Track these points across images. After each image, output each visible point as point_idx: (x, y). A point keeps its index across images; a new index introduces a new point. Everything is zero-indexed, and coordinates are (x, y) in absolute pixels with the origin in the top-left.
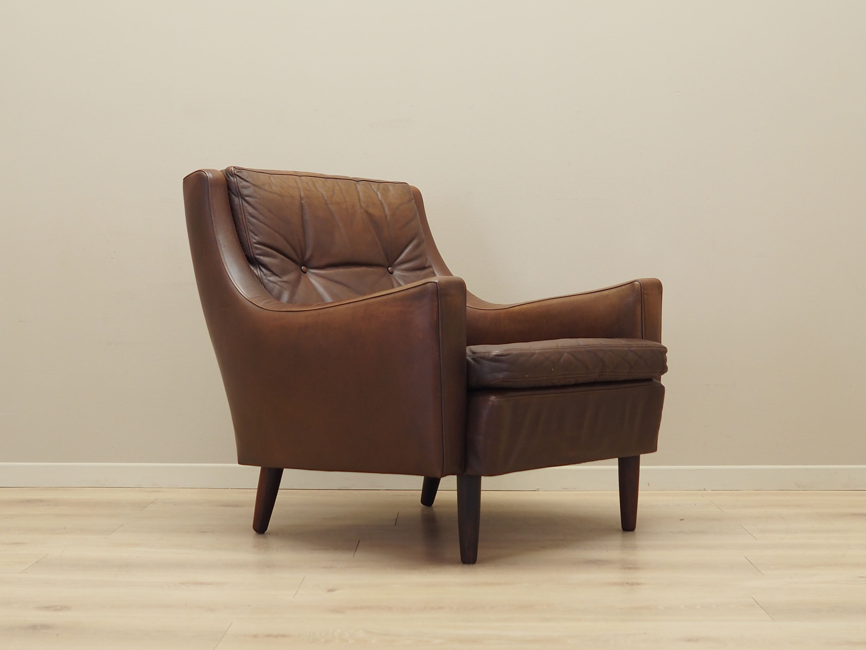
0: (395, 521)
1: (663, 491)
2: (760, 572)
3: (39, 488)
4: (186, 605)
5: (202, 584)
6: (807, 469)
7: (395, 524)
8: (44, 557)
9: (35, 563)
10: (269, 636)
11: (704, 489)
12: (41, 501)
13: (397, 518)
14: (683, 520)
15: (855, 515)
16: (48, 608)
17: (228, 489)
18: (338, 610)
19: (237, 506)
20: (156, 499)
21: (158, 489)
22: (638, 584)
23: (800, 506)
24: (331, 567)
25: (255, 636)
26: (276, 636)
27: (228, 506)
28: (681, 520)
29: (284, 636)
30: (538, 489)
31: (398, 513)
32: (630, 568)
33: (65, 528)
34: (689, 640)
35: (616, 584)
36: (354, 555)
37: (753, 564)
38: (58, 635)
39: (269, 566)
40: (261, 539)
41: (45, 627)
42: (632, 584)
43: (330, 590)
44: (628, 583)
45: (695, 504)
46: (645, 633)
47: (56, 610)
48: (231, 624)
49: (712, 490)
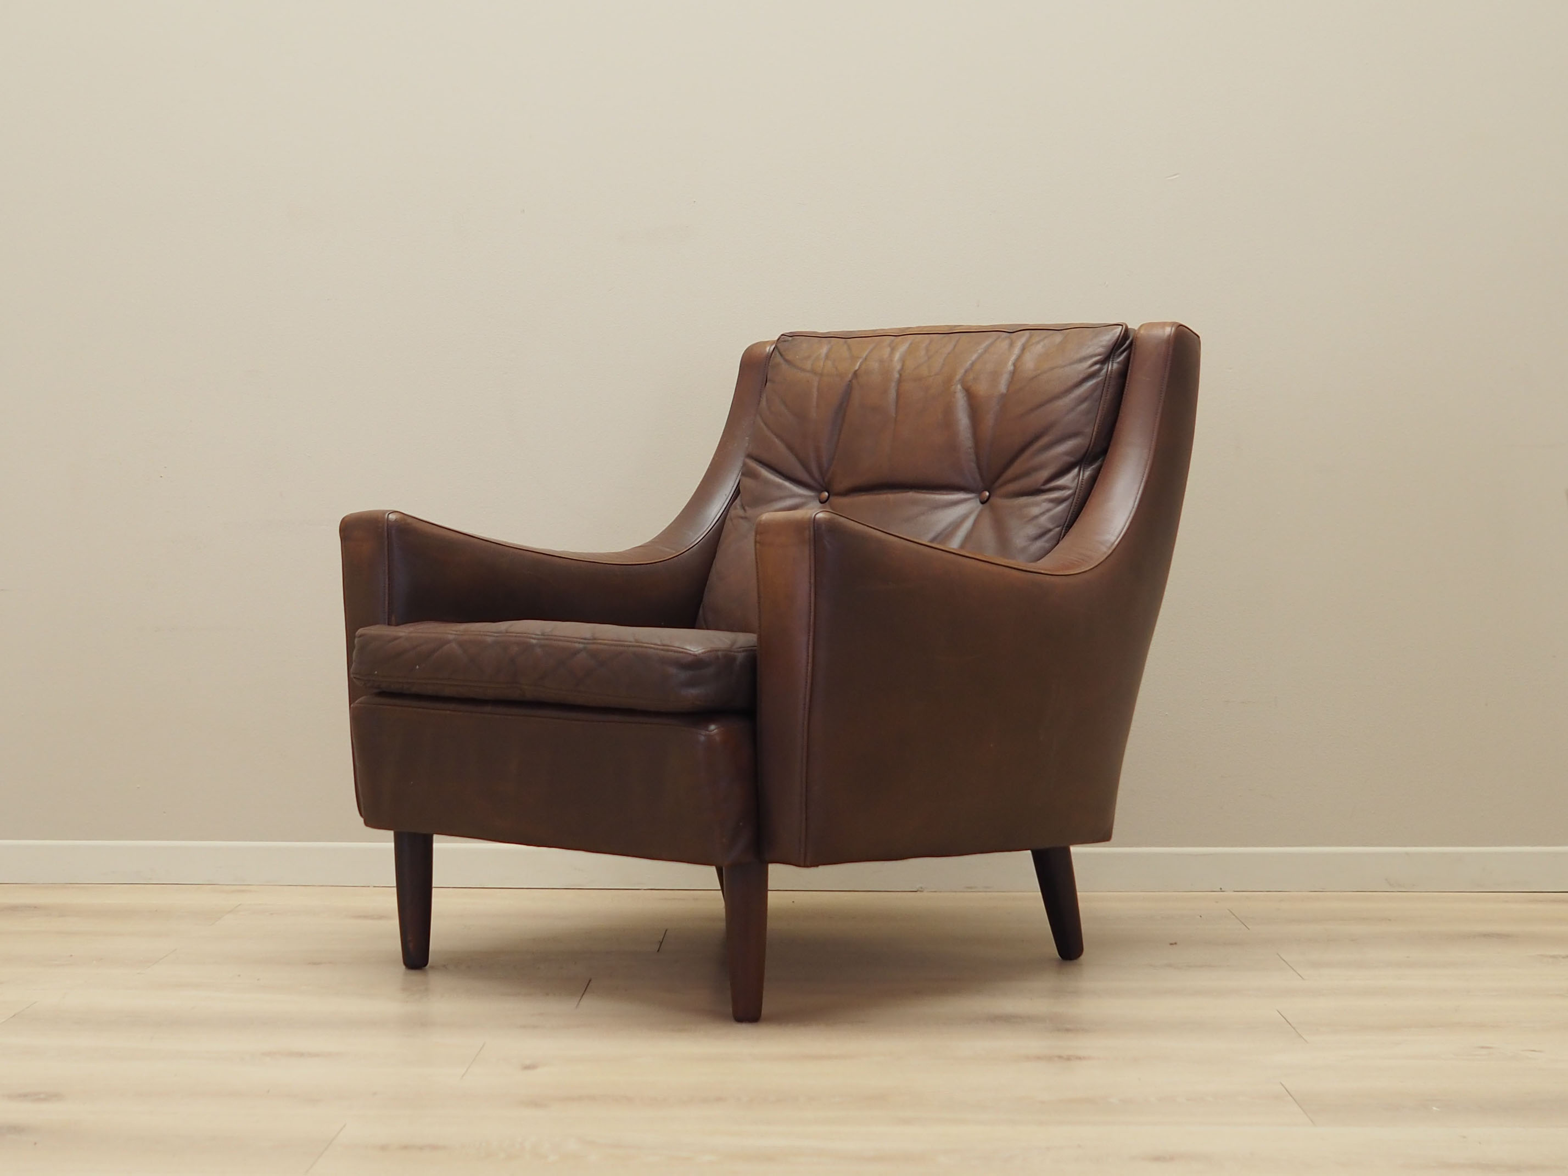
0: (659, 944)
2: (1302, 1038)
3: (35, 885)
4: (268, 1091)
5: (301, 1055)
6: (1407, 854)
7: (658, 951)
8: (28, 1007)
9: (11, 1017)
10: (405, 1147)
11: (1220, 890)
12: (35, 907)
13: (663, 939)
14: (1176, 943)
15: (1487, 936)
16: (24, 1096)
17: (369, 887)
18: (536, 1103)
19: (380, 918)
20: (240, 905)
21: (244, 888)
22: (1079, 1058)
23: (1390, 920)
24: (535, 1027)
25: (384, 1148)
26: (421, 1148)
27: (366, 917)
28: (1171, 944)
29: (434, 1148)
30: (922, 889)
31: (666, 931)
32: (1068, 1030)
33: (71, 956)
34: (1158, 1159)
35: (1038, 1058)
36: (578, 1004)
37: (1290, 1024)
38: (35, 1144)
39: (422, 1024)
40: (415, 976)
41: (15, 1129)
42: (1069, 1059)
43: (527, 1067)
44: (1060, 1057)
45: (1201, 916)
46: (1079, 1146)
48: (344, 1127)
49: (1235, 891)
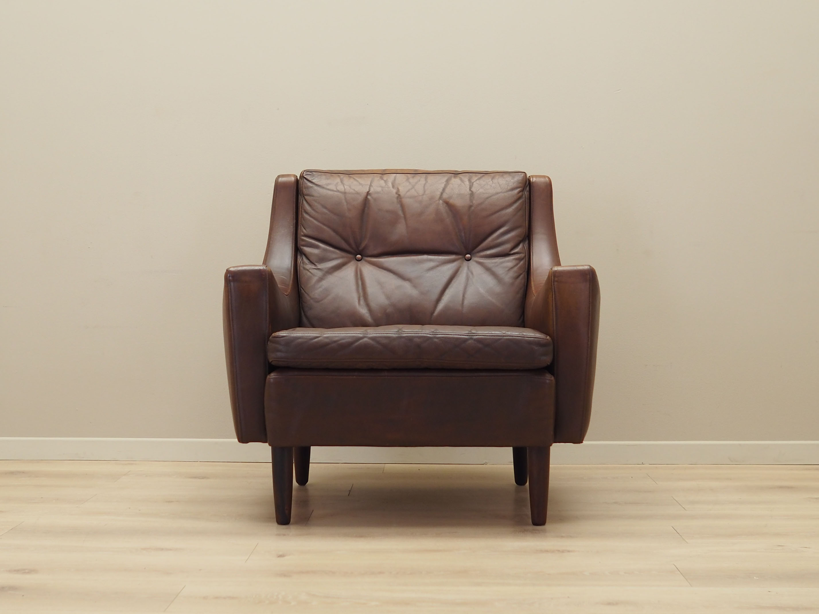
0: (349, 492)
1: (604, 464)
2: (685, 540)
3: (23, 461)
4: (145, 569)
5: (162, 549)
6: (740, 445)
7: (349, 495)
8: (19, 524)
9: (10, 530)
10: (217, 598)
11: (642, 463)
12: (23, 472)
13: (351, 490)
15: (781, 487)
16: (17, 571)
17: (197, 462)
18: (285, 574)
19: (203, 478)
20: (130, 471)
21: (132, 462)
22: (569, 551)
23: (731, 479)
24: (284, 535)
25: (205, 598)
26: (225, 598)
27: (195, 478)
29: (231, 598)
30: (486, 462)
31: (353, 484)
33: (42, 498)
34: (609, 604)
35: (547, 551)
37: (679, 534)
38: (23, 596)
41: (13, 588)
42: (563, 552)
43: (280, 556)
44: (559, 551)
45: (632, 477)
46: (568, 597)
47: (25, 573)
48: (185, 586)
49: (650, 463)
